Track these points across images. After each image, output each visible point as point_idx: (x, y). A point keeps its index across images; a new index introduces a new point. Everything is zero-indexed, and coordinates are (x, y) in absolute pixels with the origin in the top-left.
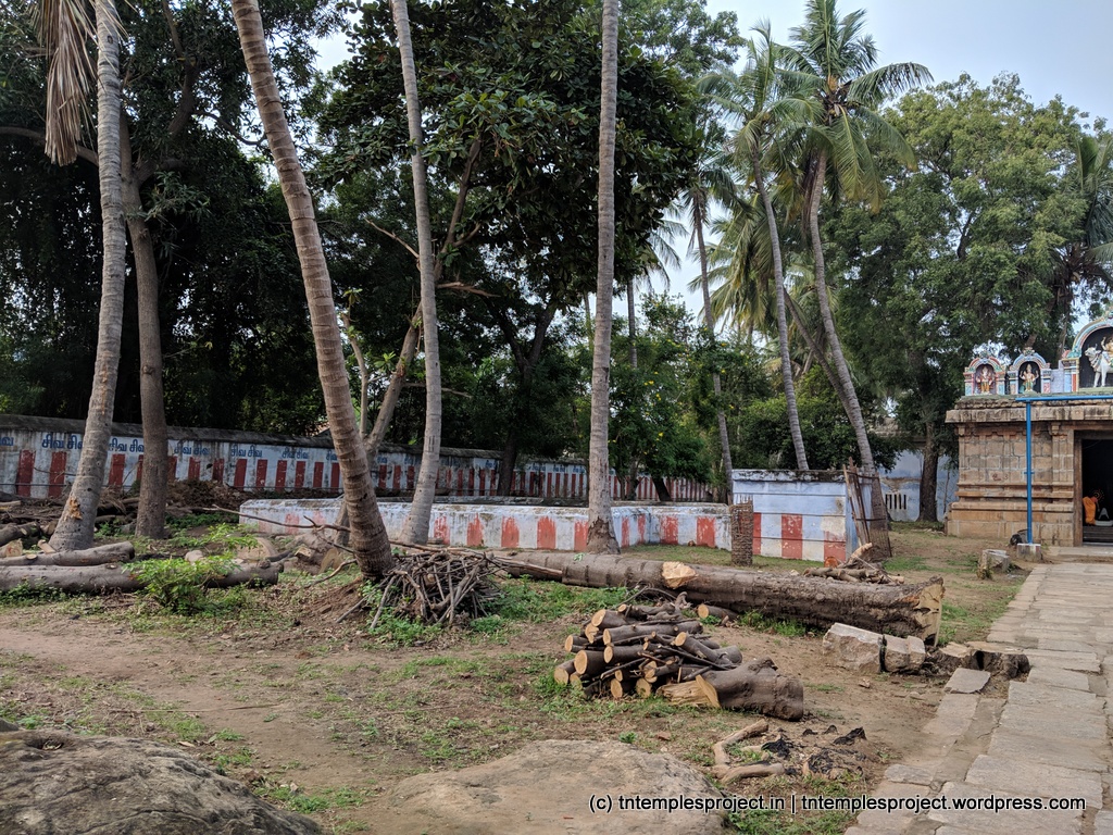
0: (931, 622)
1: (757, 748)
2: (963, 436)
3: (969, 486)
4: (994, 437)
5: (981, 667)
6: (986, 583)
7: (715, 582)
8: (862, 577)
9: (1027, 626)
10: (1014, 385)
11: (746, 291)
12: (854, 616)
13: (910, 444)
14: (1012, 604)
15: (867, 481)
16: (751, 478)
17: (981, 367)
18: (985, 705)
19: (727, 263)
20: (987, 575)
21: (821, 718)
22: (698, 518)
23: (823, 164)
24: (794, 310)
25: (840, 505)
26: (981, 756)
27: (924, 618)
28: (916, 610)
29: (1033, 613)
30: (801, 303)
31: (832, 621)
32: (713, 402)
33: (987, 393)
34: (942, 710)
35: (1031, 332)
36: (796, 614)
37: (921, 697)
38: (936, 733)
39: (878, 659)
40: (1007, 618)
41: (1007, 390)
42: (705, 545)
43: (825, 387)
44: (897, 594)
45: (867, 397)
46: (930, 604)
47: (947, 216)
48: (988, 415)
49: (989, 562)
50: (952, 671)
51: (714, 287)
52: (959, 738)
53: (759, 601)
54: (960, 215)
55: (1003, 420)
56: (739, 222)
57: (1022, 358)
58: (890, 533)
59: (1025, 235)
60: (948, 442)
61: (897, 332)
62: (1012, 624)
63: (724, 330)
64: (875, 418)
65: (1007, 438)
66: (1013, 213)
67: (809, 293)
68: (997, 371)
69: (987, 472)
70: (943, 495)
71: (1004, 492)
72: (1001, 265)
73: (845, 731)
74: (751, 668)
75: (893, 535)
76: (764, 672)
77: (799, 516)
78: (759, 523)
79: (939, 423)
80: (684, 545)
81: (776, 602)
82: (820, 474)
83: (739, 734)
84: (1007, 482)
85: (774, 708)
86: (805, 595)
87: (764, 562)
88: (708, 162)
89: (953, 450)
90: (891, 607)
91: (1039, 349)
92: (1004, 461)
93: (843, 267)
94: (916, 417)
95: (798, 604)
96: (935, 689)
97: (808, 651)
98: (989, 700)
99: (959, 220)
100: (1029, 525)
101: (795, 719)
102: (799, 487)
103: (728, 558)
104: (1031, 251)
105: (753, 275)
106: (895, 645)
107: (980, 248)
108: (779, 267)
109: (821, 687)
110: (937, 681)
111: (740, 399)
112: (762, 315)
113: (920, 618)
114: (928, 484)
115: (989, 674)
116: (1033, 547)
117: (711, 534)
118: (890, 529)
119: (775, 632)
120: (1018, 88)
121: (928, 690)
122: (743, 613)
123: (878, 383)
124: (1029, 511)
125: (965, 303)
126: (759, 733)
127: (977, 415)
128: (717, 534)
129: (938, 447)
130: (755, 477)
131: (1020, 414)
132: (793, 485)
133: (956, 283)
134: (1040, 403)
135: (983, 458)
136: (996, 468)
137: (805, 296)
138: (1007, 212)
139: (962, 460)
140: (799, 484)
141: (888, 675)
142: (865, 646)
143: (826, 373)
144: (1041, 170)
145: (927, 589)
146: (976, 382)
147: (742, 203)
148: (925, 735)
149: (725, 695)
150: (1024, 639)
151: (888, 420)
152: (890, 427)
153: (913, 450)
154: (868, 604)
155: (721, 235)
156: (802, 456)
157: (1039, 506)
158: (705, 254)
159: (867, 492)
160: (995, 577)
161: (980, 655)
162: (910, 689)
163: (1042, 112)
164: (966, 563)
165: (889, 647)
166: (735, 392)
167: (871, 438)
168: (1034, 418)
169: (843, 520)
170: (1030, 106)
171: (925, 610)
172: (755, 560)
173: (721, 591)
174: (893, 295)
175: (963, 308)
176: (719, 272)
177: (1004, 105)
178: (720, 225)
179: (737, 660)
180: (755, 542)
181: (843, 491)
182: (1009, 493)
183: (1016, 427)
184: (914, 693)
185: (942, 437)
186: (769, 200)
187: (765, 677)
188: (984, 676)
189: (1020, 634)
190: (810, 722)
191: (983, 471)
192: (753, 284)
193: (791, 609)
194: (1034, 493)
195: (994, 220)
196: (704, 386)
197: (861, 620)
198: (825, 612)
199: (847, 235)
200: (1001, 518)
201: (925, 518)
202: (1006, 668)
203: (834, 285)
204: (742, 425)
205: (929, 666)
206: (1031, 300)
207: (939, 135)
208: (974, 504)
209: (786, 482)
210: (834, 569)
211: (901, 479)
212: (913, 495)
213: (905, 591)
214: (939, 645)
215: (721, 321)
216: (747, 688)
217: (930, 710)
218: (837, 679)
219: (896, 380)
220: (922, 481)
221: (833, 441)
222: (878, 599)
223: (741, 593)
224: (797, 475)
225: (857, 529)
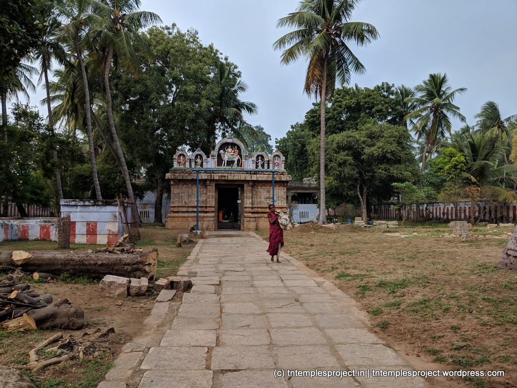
0: (152, 270)
1: (55, 348)
2: (173, 185)
3: (175, 207)
4: (185, 186)
5: (172, 288)
6: (179, 249)
7: (43, 260)
8: (122, 251)
9: (194, 267)
10: (193, 164)
11: (73, 109)
12: (117, 270)
13: (151, 188)
14: (188, 258)
15: (129, 205)
16: (71, 204)
17: (180, 155)
18: (172, 306)
19: (63, 93)
20: (180, 246)
21: (94, 325)
22: (40, 225)
23: (111, 51)
24: (97, 121)
25: (115, 216)
26: (168, 331)
27: (149, 268)
28: (146, 265)
29: (197, 261)
30: (101, 118)
31: (105, 274)
32: (53, 165)
33: (182, 167)
34: (154, 311)
35: (200, 141)
36: (88, 272)
37: (145, 306)
38: (149, 323)
39: (126, 291)
40: (186, 264)
41: (190, 165)
42: (45, 240)
43: (112, 160)
44: (137, 258)
45: (131, 166)
46: (152, 261)
47: (167, 86)
48: (183, 176)
49: (181, 239)
50: (160, 292)
51: (55, 104)
52: (159, 324)
53: (68, 268)
54: (173, 87)
55: (189, 178)
56: (68, 73)
57: (196, 153)
58: (140, 229)
59: (198, 100)
60: (166, 187)
61: (145, 137)
62: (188, 267)
63: (61, 127)
64: (135, 176)
65: (190, 186)
66: (193, 89)
67: (105, 114)
68: (186, 157)
69: (182, 201)
70: (165, 211)
71: (188, 209)
72: (189, 112)
73: (105, 330)
74: (55, 305)
75: (141, 230)
76: (63, 306)
77: (96, 223)
78: (74, 227)
79: (163, 178)
80: (32, 240)
81: (77, 267)
82: (106, 202)
83: (45, 342)
84: (190, 205)
85: (68, 324)
86: (92, 262)
87: (77, 246)
88: (51, 38)
89: (169, 191)
90: (134, 264)
91: (203, 149)
92: (189, 196)
93: (122, 104)
94: (154, 176)
95: (89, 267)
96: (152, 301)
97: (93, 291)
98: (174, 303)
99: (172, 89)
100: (197, 223)
101: (79, 328)
102: (96, 208)
103: (57, 246)
104: (200, 107)
105: (76, 101)
106: (135, 282)
107: (180, 103)
108: (88, 98)
109: (96, 309)
110: (153, 298)
111: (70, 164)
112: (81, 121)
113: (147, 268)
114: (158, 206)
115: (175, 291)
116: (199, 232)
117: (48, 234)
118: (141, 227)
119: (76, 283)
120: (197, 36)
121: (148, 302)
122: (59, 275)
123: (137, 160)
124: (197, 217)
125: (174, 127)
126: (58, 339)
127: (178, 176)
128: (51, 234)
129: (163, 190)
130: (73, 203)
131: (194, 176)
132: (93, 207)
133: (171, 117)
134: (203, 172)
135: (181, 194)
136: (186, 199)
137: (103, 115)
138: (191, 88)
139: (172, 195)
140: (95, 207)
141: (131, 297)
142: (120, 285)
143: (113, 153)
144: (204, 73)
145: (150, 254)
146: (178, 161)
147: (69, 62)
148: (144, 325)
149: (40, 322)
150: (191, 273)
151: (141, 177)
152: (142, 180)
153: (152, 191)
154: (123, 264)
155: (59, 78)
156: (99, 193)
157: (202, 215)
158: (49, 86)
159: (129, 210)
160: (183, 246)
161: (172, 283)
162: (140, 303)
163: (206, 49)
164: (172, 240)
165: (132, 284)
166: (66, 160)
167: (133, 185)
168: (200, 178)
169: (117, 224)
170: (201, 45)
171: (149, 264)
172: (71, 246)
173: (47, 264)
174: (144, 119)
175: (173, 128)
176: (58, 97)
177: (191, 42)
178: (58, 73)
179: (49, 301)
180: (71, 237)
181: (116, 209)
182: (190, 210)
183: (193, 181)
184: (142, 305)
185: (165, 185)
186: (84, 65)
187: (64, 309)
188: (174, 291)
189: (190, 271)
190: (87, 329)
191: (180, 200)
192: (76, 105)
193: (85, 270)
194: (199, 209)
195: (186, 91)
196: (48, 156)
197: (120, 272)
198: (102, 270)
199: (124, 88)
200: (187, 220)
201: (157, 221)
202: (182, 287)
203: (117, 111)
204: (70, 177)
205: (150, 291)
206: (200, 128)
207: (165, 50)
208: (176, 215)
209: (89, 206)
210: (110, 248)
211: (147, 204)
212: (152, 211)
213: (140, 256)
214: (156, 280)
215: (59, 123)
216: (53, 316)
217: (148, 312)
218: (105, 304)
219: (145, 159)
220: (156, 205)
221: (115, 186)
222: (128, 261)
223: (58, 264)
224: (95, 202)
225: (123, 228)
